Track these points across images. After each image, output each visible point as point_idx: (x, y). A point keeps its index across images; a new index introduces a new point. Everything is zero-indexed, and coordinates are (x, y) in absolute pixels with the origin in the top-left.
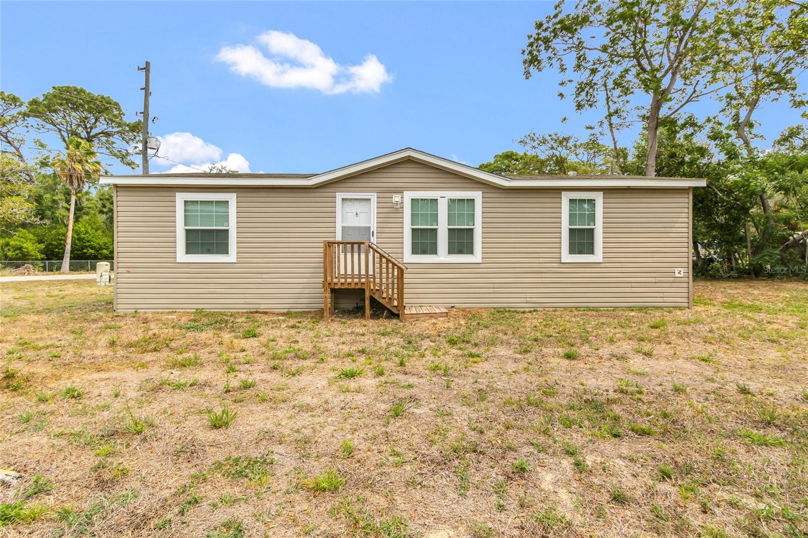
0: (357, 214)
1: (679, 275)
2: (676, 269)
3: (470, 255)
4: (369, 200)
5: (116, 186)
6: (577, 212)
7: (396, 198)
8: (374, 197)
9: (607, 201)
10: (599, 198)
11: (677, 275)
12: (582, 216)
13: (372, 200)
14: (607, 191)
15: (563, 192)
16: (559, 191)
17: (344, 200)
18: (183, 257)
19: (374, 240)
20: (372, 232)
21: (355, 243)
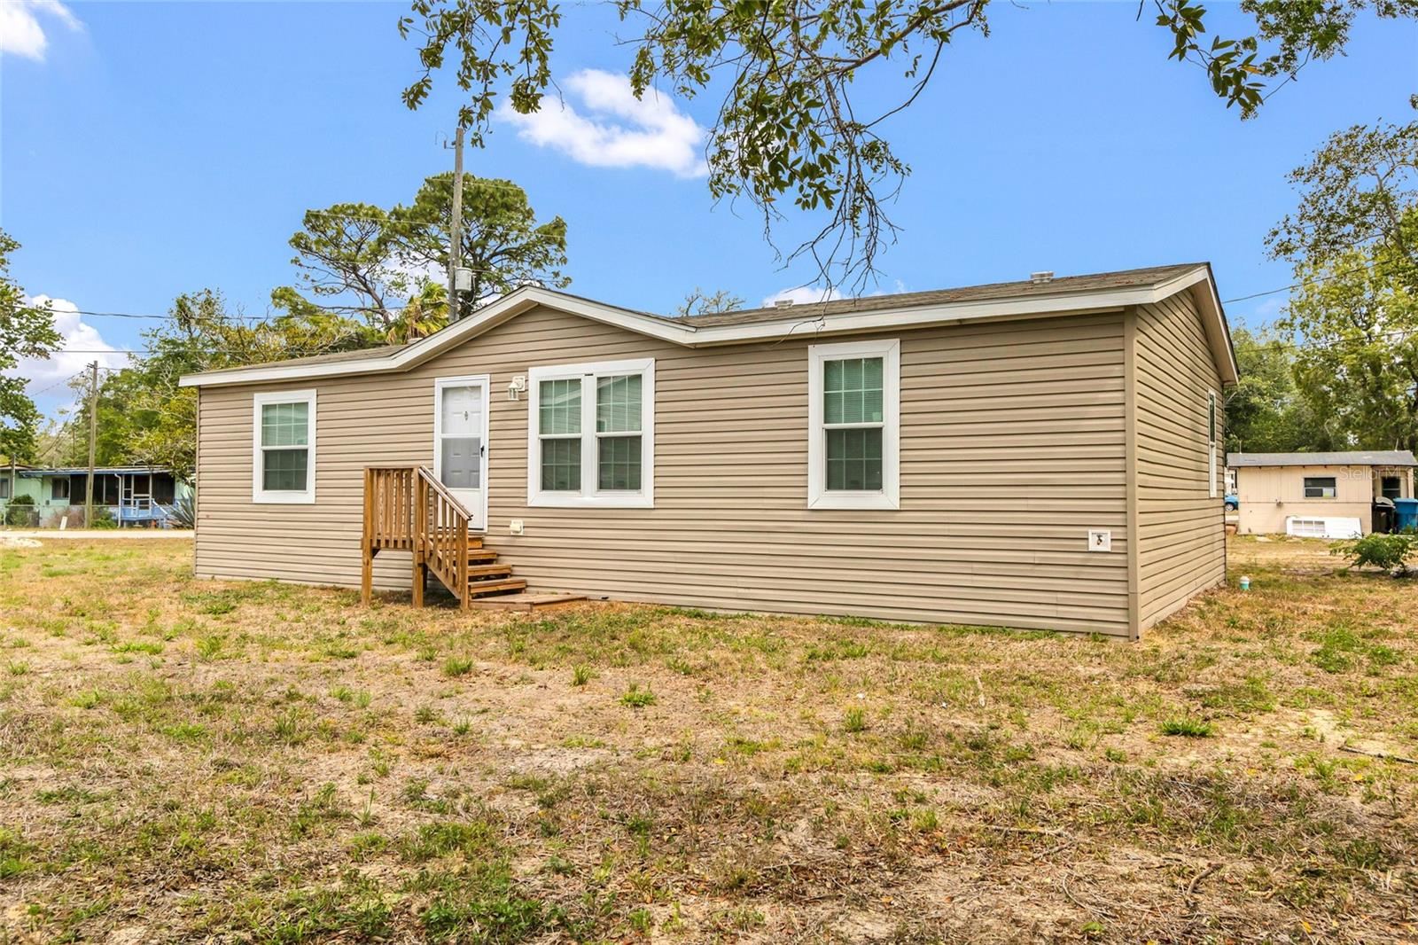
0: (466, 415)
1: (1100, 548)
2: (1091, 530)
3: (634, 493)
4: (480, 387)
5: (199, 388)
6: (843, 391)
7: (517, 382)
8: (484, 381)
9: (909, 358)
10: (890, 351)
11: (1093, 546)
12: (853, 399)
13: (483, 388)
14: (907, 334)
15: (810, 347)
16: (800, 345)
17: (445, 391)
18: (260, 495)
19: (484, 463)
20: (482, 449)
21: (403, 470)
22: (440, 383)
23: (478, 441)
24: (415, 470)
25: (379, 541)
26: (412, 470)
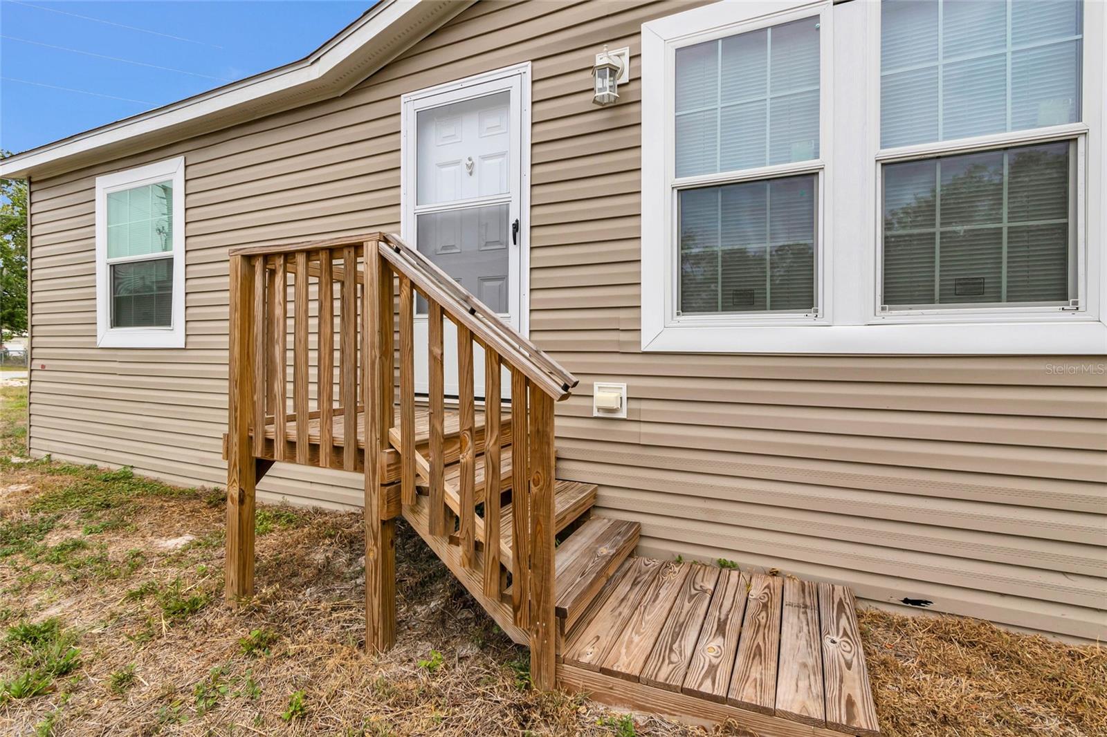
0: (470, 167)
4: (506, 96)
5: (30, 182)
13: (515, 96)
17: (424, 118)
18: (110, 337)
19: (519, 259)
20: (516, 227)
21: (333, 251)
22: (411, 103)
23: (503, 212)
24: (370, 249)
25: (269, 443)
26: (358, 248)
